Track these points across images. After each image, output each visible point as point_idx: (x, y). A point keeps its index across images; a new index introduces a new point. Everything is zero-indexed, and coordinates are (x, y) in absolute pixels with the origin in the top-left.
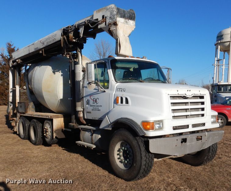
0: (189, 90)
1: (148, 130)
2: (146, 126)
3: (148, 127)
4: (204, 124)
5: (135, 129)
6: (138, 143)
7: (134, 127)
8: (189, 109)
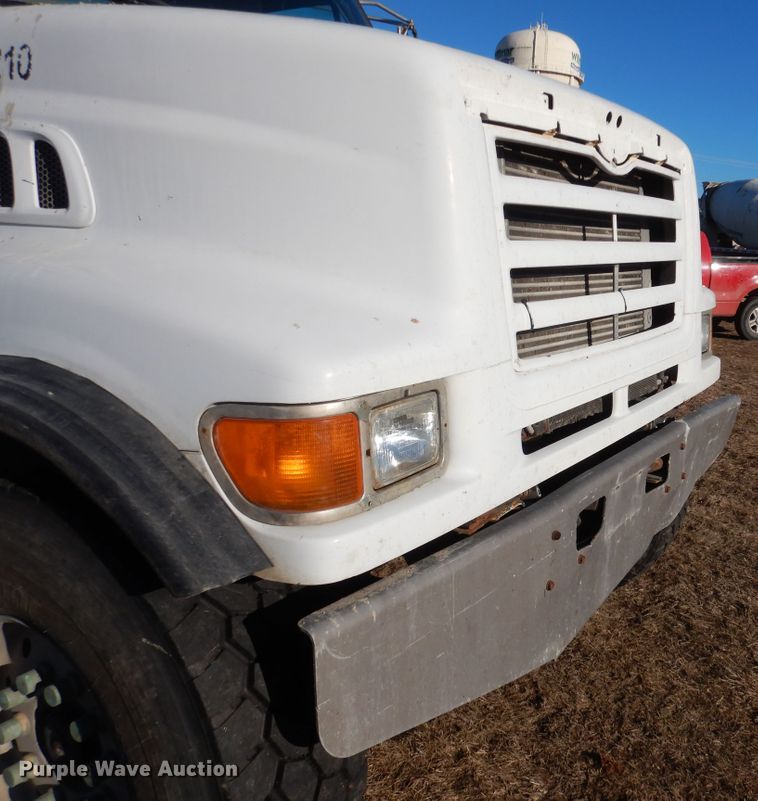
0: (614, 119)
1: (289, 505)
2: (268, 459)
3: (295, 468)
4: (670, 376)
5: (123, 507)
6: (175, 663)
7: (108, 487)
8: (617, 269)
